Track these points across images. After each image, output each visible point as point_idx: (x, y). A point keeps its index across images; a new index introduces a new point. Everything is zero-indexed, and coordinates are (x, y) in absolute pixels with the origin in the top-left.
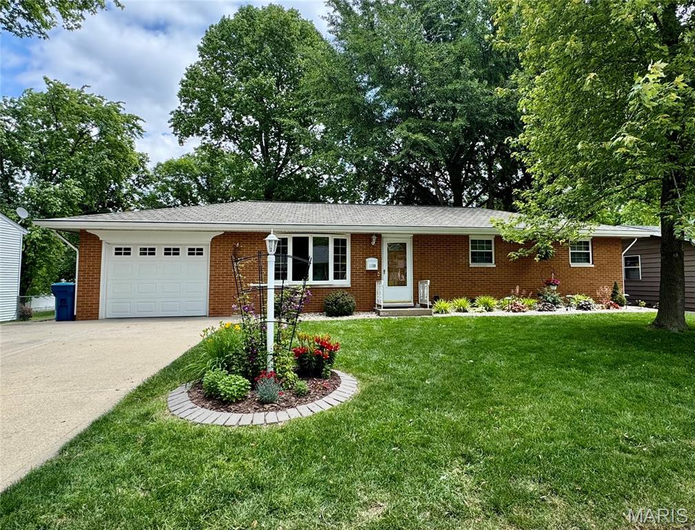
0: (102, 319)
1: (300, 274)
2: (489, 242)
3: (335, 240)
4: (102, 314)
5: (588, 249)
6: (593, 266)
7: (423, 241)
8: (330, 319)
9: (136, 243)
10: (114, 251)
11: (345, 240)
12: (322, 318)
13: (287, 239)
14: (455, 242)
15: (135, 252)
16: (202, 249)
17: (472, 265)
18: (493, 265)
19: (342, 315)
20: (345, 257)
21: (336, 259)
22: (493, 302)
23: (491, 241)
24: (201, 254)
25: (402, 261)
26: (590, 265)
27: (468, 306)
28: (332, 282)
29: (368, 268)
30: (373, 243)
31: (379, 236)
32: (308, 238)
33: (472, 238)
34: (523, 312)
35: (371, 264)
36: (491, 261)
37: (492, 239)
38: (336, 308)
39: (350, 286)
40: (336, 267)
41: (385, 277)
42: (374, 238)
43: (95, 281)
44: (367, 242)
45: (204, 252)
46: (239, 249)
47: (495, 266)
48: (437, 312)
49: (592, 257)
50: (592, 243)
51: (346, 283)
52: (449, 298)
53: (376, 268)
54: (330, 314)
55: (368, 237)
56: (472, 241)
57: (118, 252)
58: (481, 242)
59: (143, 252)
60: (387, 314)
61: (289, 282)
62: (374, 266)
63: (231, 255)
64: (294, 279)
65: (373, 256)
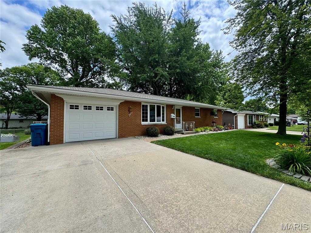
0: (65, 143)
1: (152, 119)
2: (199, 110)
3: (162, 106)
4: (64, 140)
9: (81, 103)
10: (69, 107)
11: (164, 107)
13: (147, 105)
14: (192, 109)
15: (81, 108)
16: (113, 108)
18: (200, 117)
20: (164, 113)
24: (113, 110)
28: (162, 123)
29: (172, 117)
31: (174, 106)
32: (155, 105)
39: (166, 124)
41: (175, 120)
43: (61, 123)
45: (114, 109)
46: (131, 108)
48: (196, 132)
50: (217, 111)
55: (172, 106)
56: (195, 109)
57: (72, 107)
58: (197, 109)
59: (85, 108)
60: (185, 133)
61: (148, 123)
62: (174, 117)
63: (127, 111)
64: (150, 121)
65: (173, 113)
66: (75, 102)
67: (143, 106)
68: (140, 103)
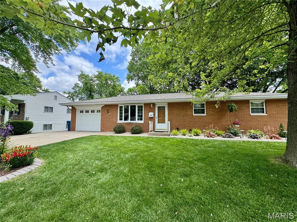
3: (138, 106)
4: (76, 130)
5: (263, 106)
6: (266, 115)
7: (172, 105)
9: (84, 109)
10: (79, 112)
13: (122, 106)
14: (186, 105)
15: (84, 112)
16: (100, 111)
17: (194, 115)
18: (205, 115)
20: (142, 112)
21: (139, 113)
22: (199, 131)
23: (204, 104)
25: (164, 114)
27: (187, 133)
28: (137, 121)
30: (152, 107)
31: (154, 104)
32: (128, 106)
34: (213, 137)
35: (151, 114)
36: (204, 113)
39: (144, 123)
40: (138, 116)
41: (157, 119)
42: (152, 105)
43: (75, 120)
46: (109, 110)
47: (206, 115)
48: (173, 135)
49: (266, 110)
50: (265, 103)
51: (142, 122)
54: (133, 133)
55: (150, 104)
57: (81, 112)
60: (151, 134)
63: (106, 112)
64: (124, 120)
65: (152, 112)
68: (117, 105)
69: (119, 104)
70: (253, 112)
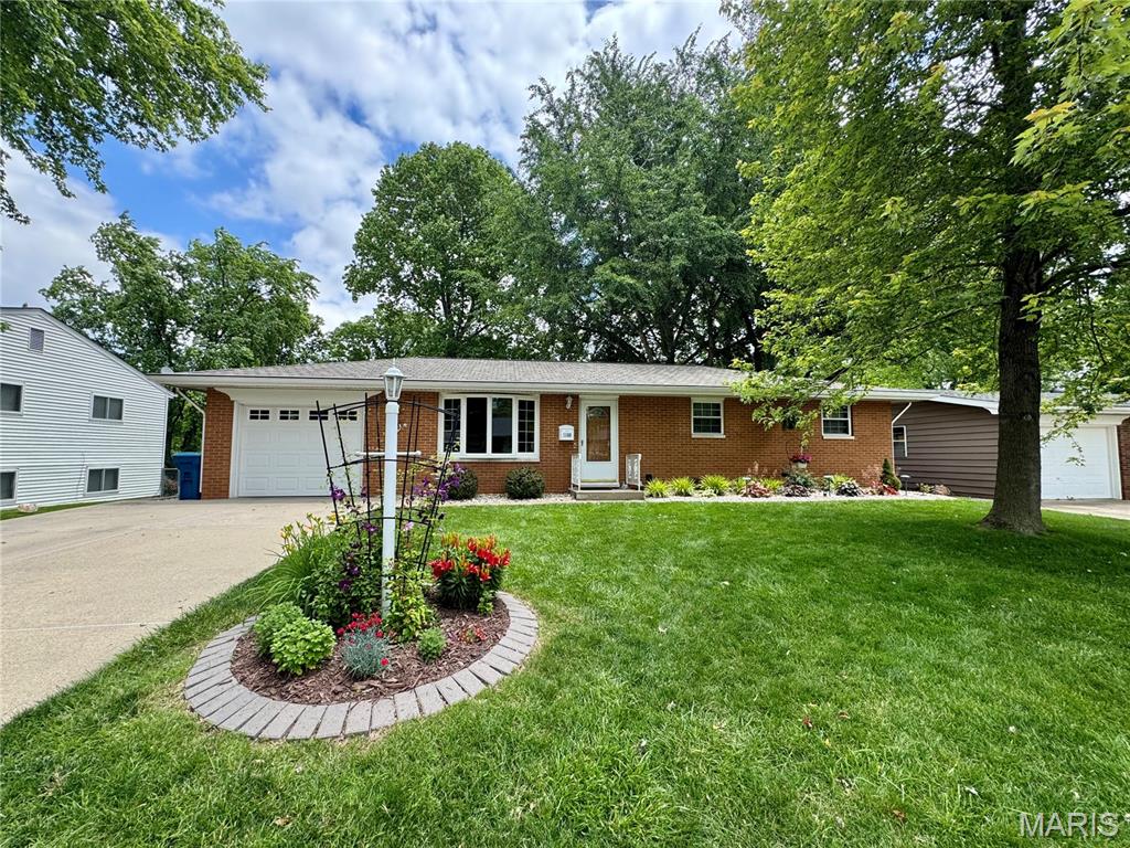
0: (234, 498)
1: (476, 444)
2: (718, 406)
3: (520, 401)
4: (233, 492)
5: (846, 417)
6: (853, 438)
7: (632, 404)
8: (513, 502)
9: (274, 404)
10: (249, 415)
11: (533, 402)
12: (504, 501)
13: (459, 400)
14: (671, 406)
15: (275, 415)
16: (355, 413)
17: (694, 435)
18: (721, 435)
19: (527, 497)
20: (533, 424)
21: (521, 426)
22: (725, 483)
23: (719, 404)
24: (355, 419)
25: (606, 431)
26: (849, 437)
27: (691, 489)
28: (516, 454)
29: (562, 438)
30: (569, 406)
31: (576, 397)
32: (485, 399)
33: (694, 400)
34: (766, 497)
35: (566, 432)
36: (719, 431)
37: (720, 401)
38: (521, 487)
39: (539, 460)
40: (521, 437)
41: (583, 449)
42: (570, 400)
43: (225, 451)
44: (561, 404)
45: (358, 416)
47: (724, 437)
48: (651, 496)
49: (852, 426)
50: (851, 408)
51: (534, 456)
52: (666, 477)
53: (572, 438)
54: (513, 496)
55: (562, 397)
56: (695, 404)
57: (254, 415)
58: (707, 406)
59: (284, 415)
60: (586, 496)
61: (462, 455)
62: (569, 435)
64: (468, 451)
65: (568, 423)
66: (260, 403)
67: (448, 403)
68: (435, 396)
69: (444, 391)
70: (826, 431)
